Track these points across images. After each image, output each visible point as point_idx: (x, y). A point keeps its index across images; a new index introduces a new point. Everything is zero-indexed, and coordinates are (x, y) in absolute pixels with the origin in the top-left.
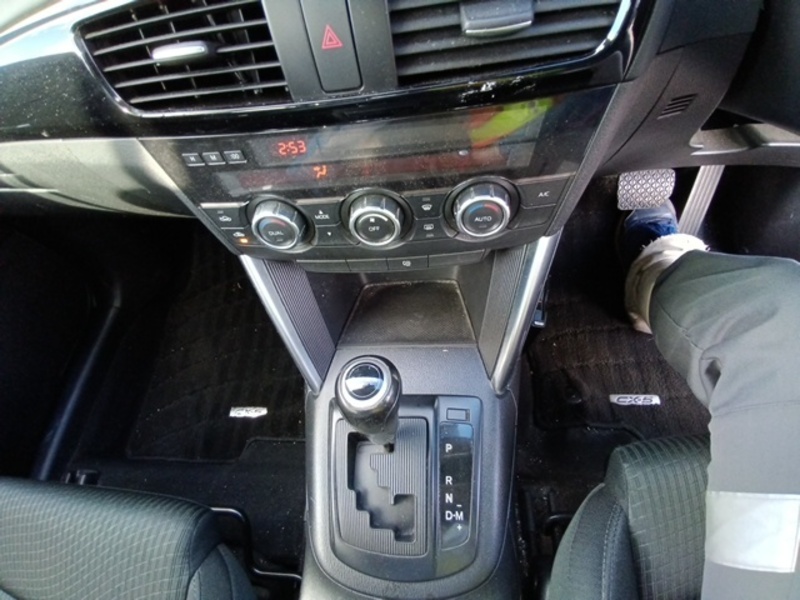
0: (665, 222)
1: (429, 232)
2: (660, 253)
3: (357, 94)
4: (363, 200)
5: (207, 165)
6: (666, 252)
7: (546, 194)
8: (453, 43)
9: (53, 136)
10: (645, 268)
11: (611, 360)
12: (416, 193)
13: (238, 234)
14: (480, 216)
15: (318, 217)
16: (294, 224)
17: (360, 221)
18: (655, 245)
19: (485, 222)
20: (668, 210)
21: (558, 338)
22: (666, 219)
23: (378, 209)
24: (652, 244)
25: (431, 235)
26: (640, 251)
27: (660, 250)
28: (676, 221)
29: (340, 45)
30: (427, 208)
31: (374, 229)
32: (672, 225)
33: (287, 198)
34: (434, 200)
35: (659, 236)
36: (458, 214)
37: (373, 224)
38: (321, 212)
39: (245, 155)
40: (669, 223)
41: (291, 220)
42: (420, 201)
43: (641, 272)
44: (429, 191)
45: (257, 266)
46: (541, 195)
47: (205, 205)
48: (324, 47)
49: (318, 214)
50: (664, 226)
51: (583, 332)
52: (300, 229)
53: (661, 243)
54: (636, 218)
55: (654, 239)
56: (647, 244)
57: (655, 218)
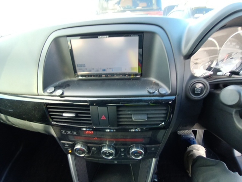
0: (192, 139)
1: (123, 155)
3: (108, 127)
4: (106, 146)
5: (67, 134)
6: (194, 151)
7: (154, 149)
8: (130, 120)
9: (28, 121)
10: (189, 155)
12: (120, 146)
13: (69, 149)
14: (137, 154)
15: (93, 149)
16: (86, 150)
17: (104, 152)
18: (191, 148)
19: (137, 155)
20: (192, 135)
22: (192, 138)
23: (110, 150)
24: (189, 147)
25: (123, 156)
27: (192, 149)
28: (195, 139)
29: (105, 119)
30: (122, 150)
31: (108, 154)
32: (194, 140)
33: (85, 144)
34: (124, 148)
35: (191, 145)
36: (131, 152)
37: (107, 153)
38: (94, 148)
39: (77, 133)
41: (85, 149)
42: (121, 148)
43: (188, 157)
44: (123, 146)
45: (72, 158)
46: (152, 149)
47: (62, 142)
48: (102, 118)
49: (93, 148)
50: (192, 141)
52: (87, 151)
53: (192, 147)
54: (184, 137)
55: (190, 146)
56: (188, 147)
57: (189, 137)
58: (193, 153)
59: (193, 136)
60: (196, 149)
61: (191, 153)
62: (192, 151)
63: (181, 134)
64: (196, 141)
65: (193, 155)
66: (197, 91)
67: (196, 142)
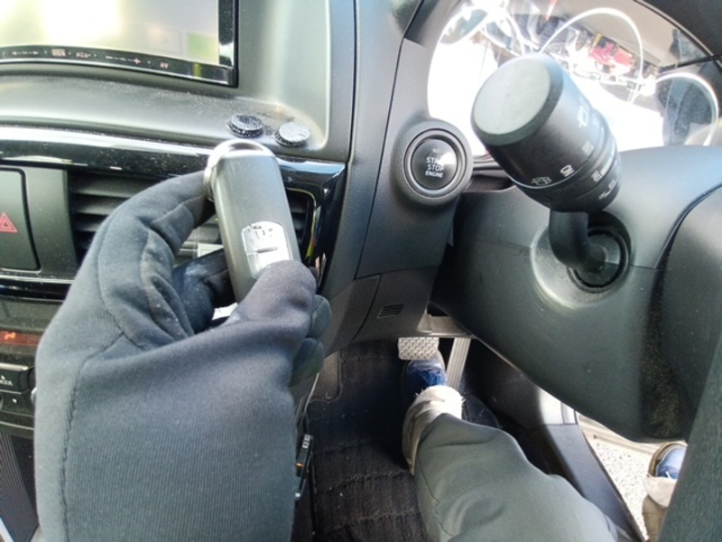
0: (435, 372)
2: (428, 402)
3: (33, 275)
6: (432, 403)
10: (417, 416)
11: (394, 513)
18: (425, 394)
20: (438, 361)
21: (345, 486)
22: (436, 368)
24: (423, 393)
26: (414, 399)
27: (429, 399)
28: (443, 372)
29: (15, 231)
32: (440, 375)
35: (428, 386)
38: (3, 377)
40: (439, 372)
43: (414, 420)
50: (434, 375)
51: (369, 479)
53: (430, 393)
54: (415, 365)
55: (425, 389)
56: (419, 392)
57: (429, 366)
58: (429, 409)
59: (440, 364)
60: (437, 399)
61: (424, 410)
62: (427, 403)
63: (408, 358)
64: (446, 376)
65: (427, 414)
66: (431, 171)
67: (446, 380)
